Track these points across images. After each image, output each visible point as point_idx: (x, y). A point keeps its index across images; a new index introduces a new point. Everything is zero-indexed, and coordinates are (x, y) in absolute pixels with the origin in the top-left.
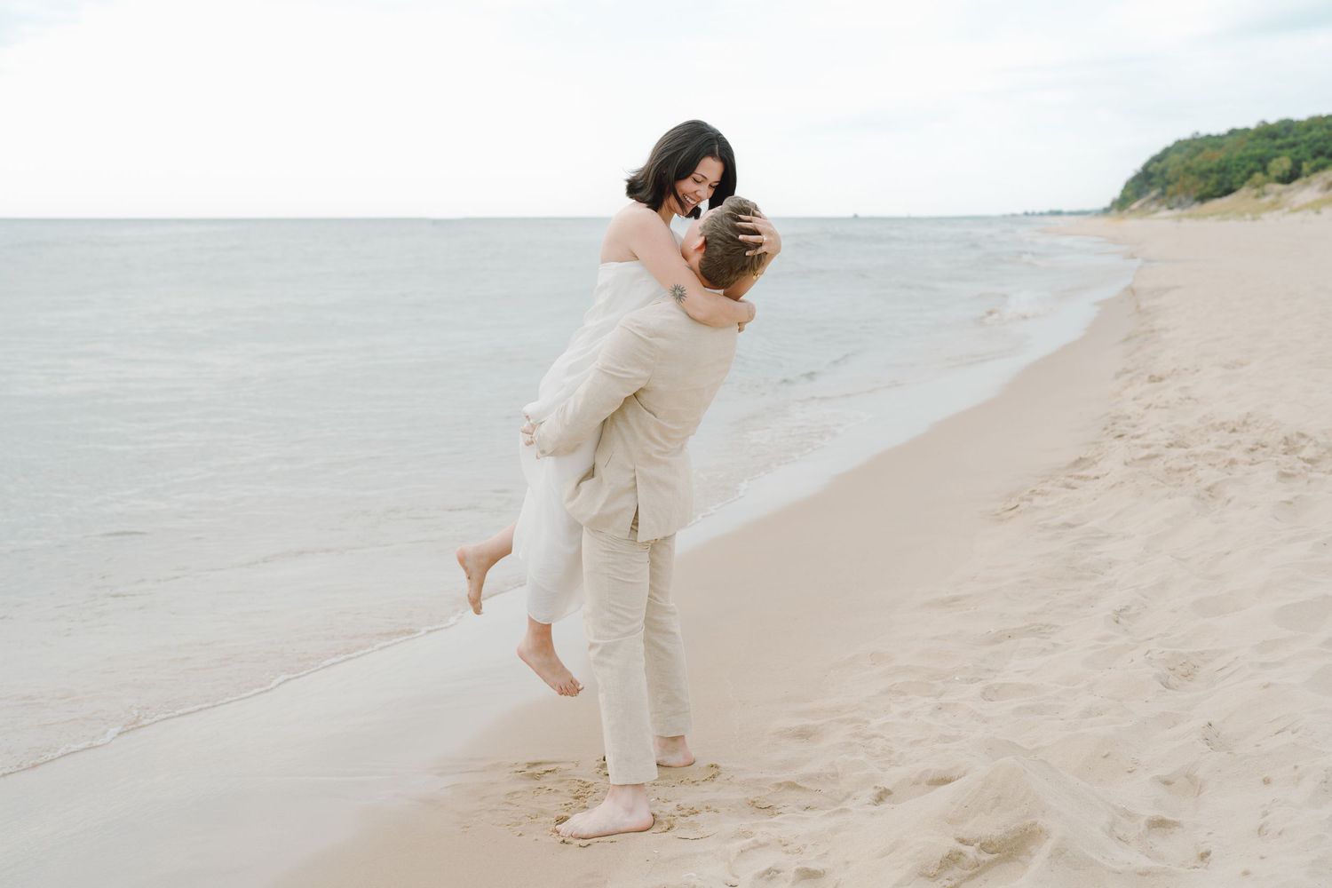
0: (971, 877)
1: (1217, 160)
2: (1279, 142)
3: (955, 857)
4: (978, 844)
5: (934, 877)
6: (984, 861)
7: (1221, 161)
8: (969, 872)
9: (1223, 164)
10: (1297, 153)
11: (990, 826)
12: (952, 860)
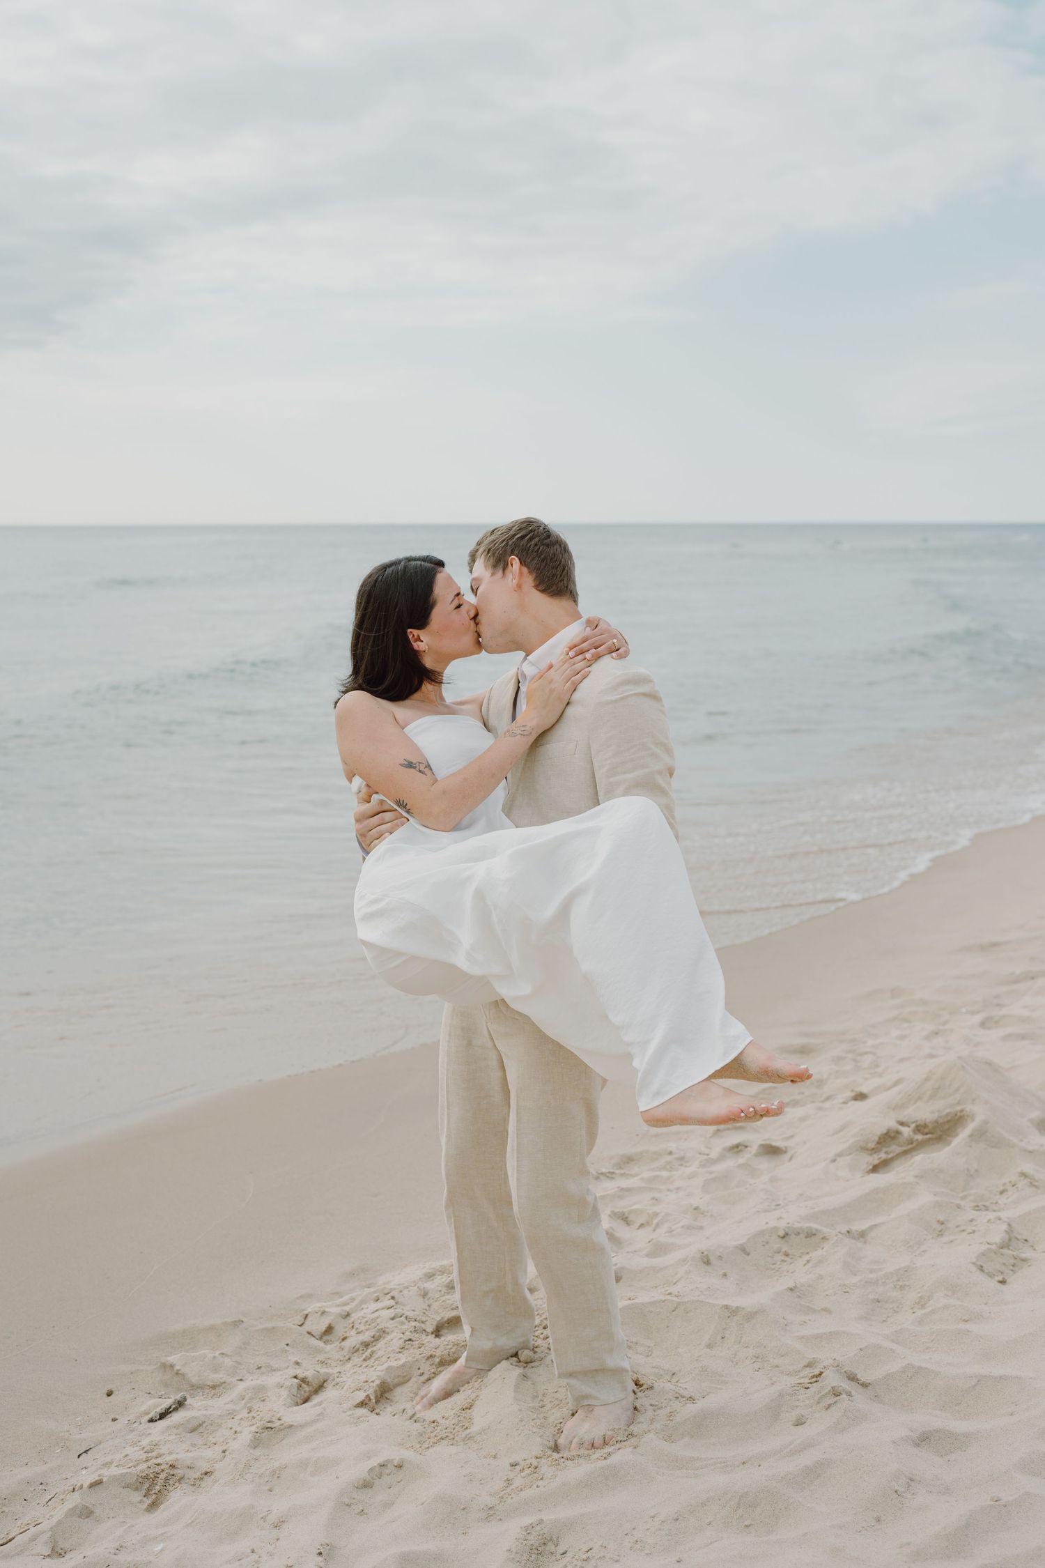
0: (905, 1153)
3: (893, 1135)
4: (913, 1126)
5: (874, 1151)
6: (917, 1140)
8: (905, 1148)
11: (926, 1112)
12: (889, 1137)
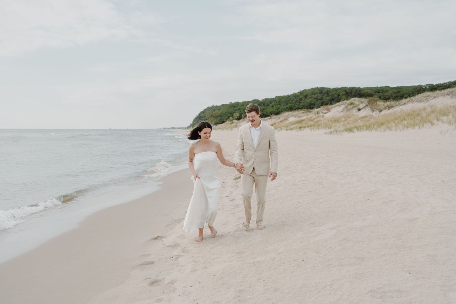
1: (219, 113)
2: (235, 108)
7: (220, 113)
9: (221, 114)
10: (240, 112)
